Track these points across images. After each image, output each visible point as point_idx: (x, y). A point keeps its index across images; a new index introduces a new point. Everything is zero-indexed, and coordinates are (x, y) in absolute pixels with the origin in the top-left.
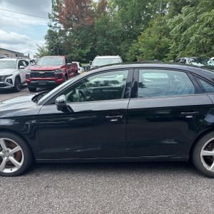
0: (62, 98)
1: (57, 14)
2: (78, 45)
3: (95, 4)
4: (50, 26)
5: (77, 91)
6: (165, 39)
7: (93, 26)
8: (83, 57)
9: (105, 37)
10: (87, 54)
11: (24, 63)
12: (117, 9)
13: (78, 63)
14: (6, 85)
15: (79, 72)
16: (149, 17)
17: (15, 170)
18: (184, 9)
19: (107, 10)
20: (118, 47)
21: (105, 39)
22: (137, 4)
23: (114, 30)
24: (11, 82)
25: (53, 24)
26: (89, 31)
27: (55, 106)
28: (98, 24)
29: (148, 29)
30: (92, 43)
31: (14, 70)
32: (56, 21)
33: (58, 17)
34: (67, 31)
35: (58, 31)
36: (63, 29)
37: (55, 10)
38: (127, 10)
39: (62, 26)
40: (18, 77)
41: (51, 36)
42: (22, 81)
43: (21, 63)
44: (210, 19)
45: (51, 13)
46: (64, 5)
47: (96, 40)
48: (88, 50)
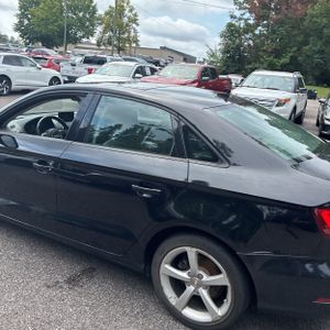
2: (270, 50)
7: (302, 20)
9: (321, 39)
25: (238, 14)
26: (295, 28)
28: (312, 16)
30: (295, 49)
32: (245, 8)
34: (258, 25)
35: (242, 26)
36: (251, 22)
39: (252, 18)
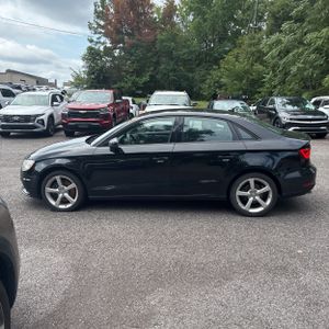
0: (115, 140)
1: (102, 23)
2: (131, 70)
3: (158, 9)
4: (91, 41)
5: (128, 135)
6: (258, 67)
7: (154, 42)
8: (138, 88)
9: (172, 59)
10: (145, 83)
11: (58, 98)
12: (191, 18)
13: (130, 99)
14: (35, 127)
15: (131, 111)
16: (238, 32)
17: (69, 206)
18: (285, 26)
19: (176, 19)
20: (191, 75)
21: (172, 63)
22: (220, 12)
23: (185, 50)
24: (43, 124)
25: (95, 38)
26: (149, 51)
27: (108, 148)
28: (163, 41)
29: (236, 51)
30: (152, 68)
31: (46, 108)
32: (100, 33)
33: (102, 27)
34: (115, 49)
35: (102, 48)
36: (109, 45)
37: (98, 17)
38: (205, 20)
39: (108, 42)
40: (51, 117)
41: (92, 55)
42: (56, 122)
43: (54, 99)
44: (320, 42)
45: (92, 21)
46: (112, 10)
47: (158, 63)
48: (146, 78)
